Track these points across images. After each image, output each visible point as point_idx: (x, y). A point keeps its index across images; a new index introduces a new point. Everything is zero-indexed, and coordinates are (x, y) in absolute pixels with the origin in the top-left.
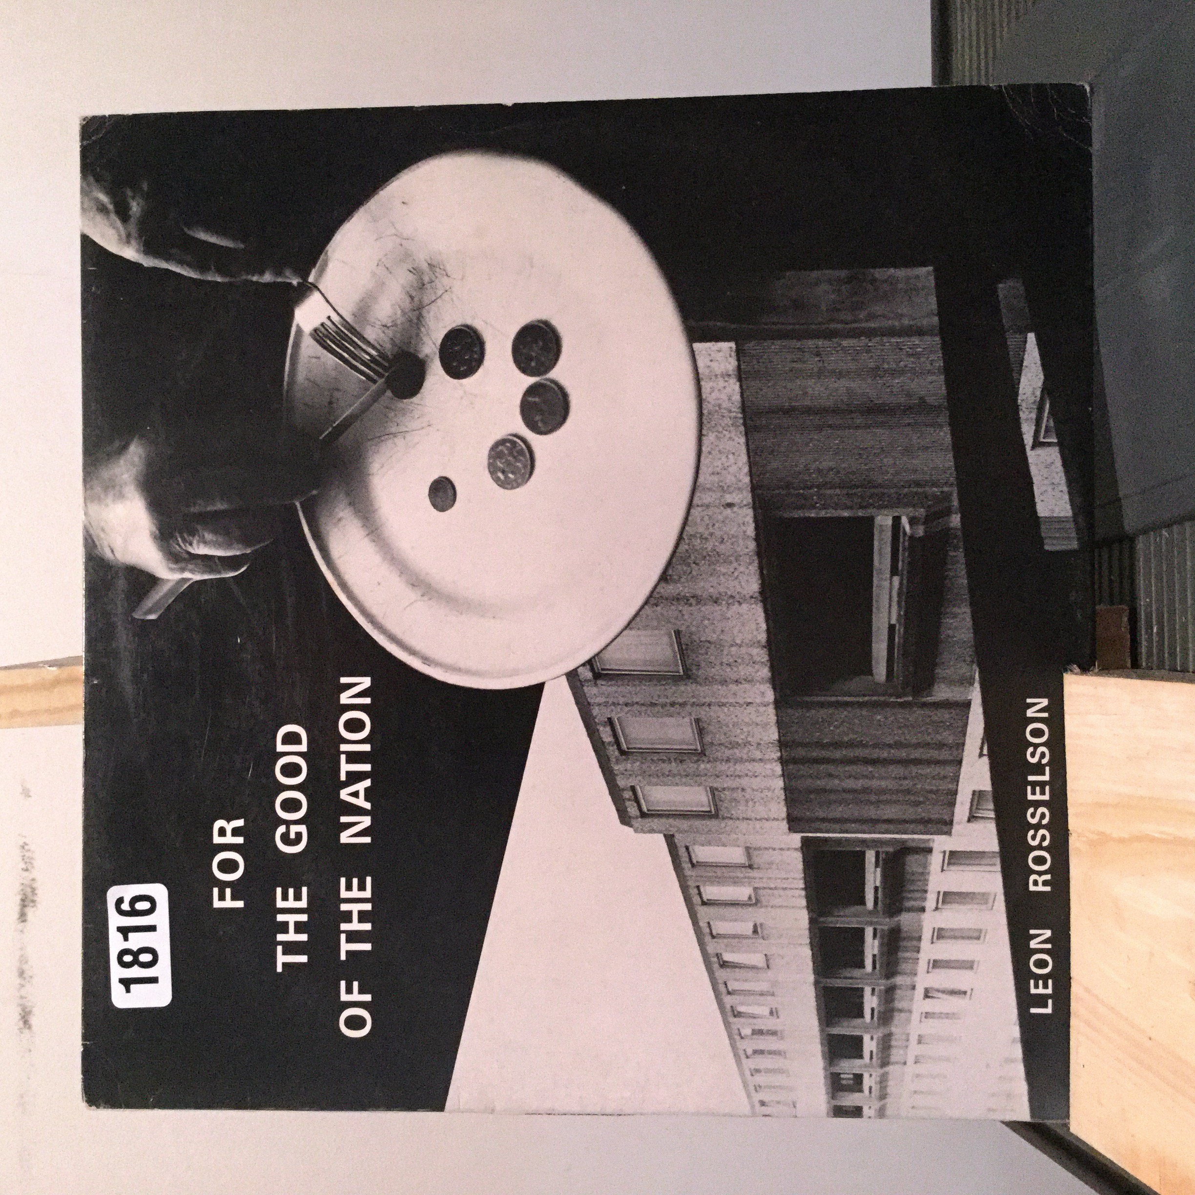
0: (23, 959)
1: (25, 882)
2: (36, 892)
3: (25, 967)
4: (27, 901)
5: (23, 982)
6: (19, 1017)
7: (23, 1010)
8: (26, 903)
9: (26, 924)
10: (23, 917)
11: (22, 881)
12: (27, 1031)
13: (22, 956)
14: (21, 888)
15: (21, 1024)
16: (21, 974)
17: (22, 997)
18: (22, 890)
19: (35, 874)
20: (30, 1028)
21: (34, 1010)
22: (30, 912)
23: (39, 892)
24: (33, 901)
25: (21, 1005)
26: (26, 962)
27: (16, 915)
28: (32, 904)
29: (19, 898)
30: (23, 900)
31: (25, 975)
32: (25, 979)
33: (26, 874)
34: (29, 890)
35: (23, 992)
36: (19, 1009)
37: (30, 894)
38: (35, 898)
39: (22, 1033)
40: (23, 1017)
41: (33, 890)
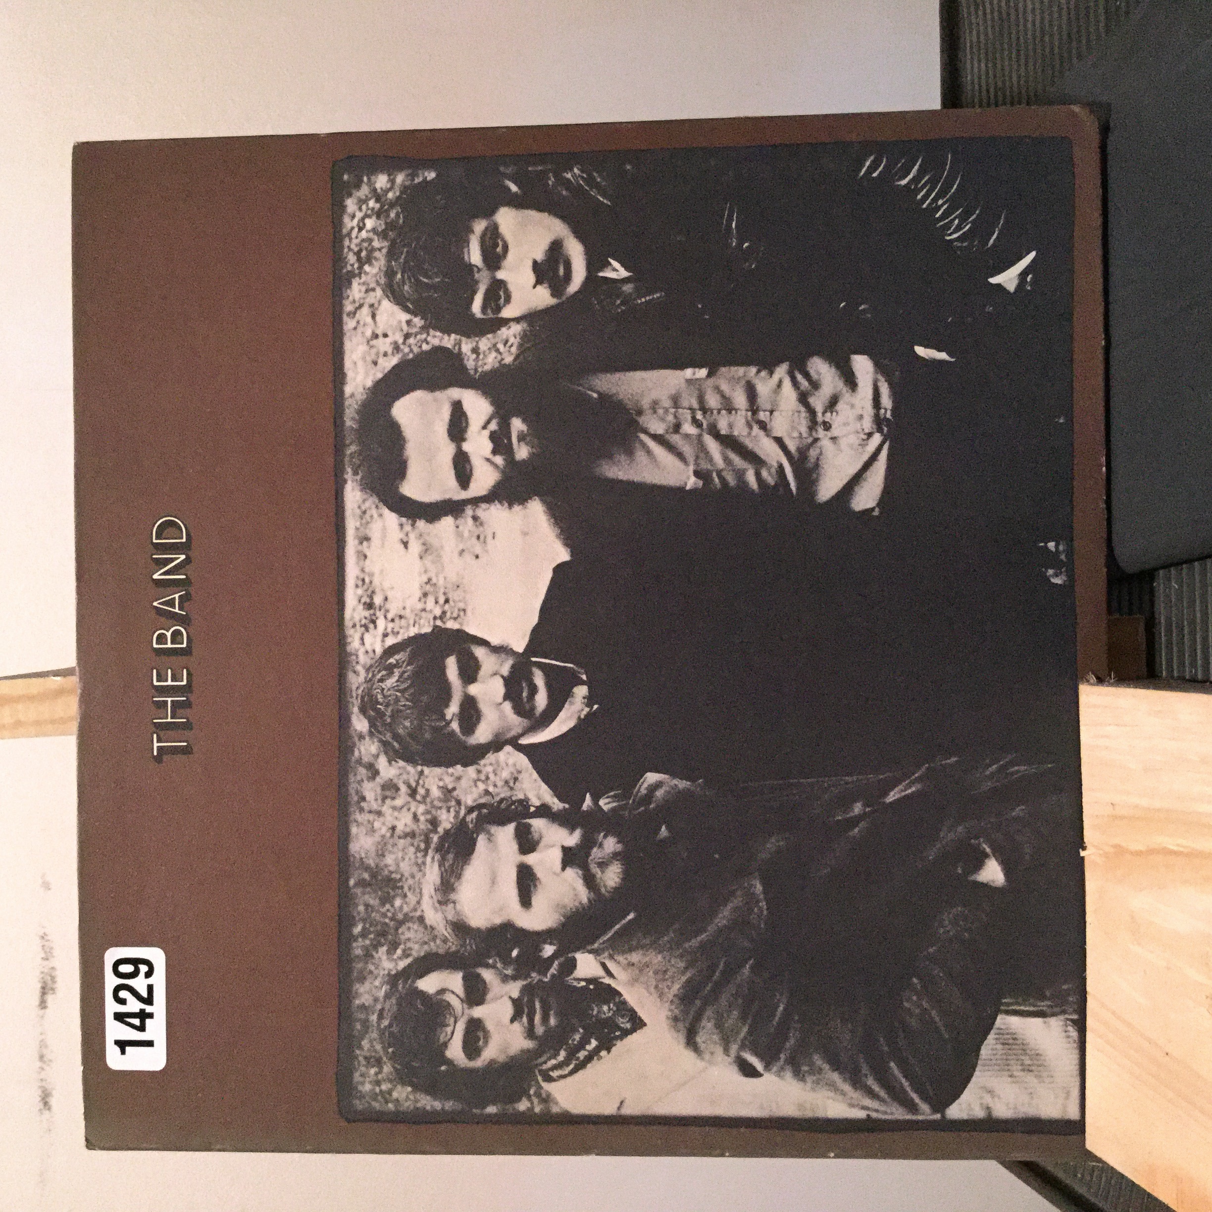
0: (43, 1044)
1: (46, 971)
2: (56, 979)
3: (45, 1052)
4: (46, 990)
5: (45, 1066)
6: (40, 1099)
7: (43, 1092)
8: (46, 991)
9: (47, 1011)
10: (43, 1004)
11: (43, 970)
12: (47, 1112)
13: (42, 1041)
14: (42, 976)
15: (41, 1105)
16: (41, 1057)
17: (42, 1080)
18: (43, 978)
19: (53, 963)
20: (49, 1109)
21: (54, 1092)
22: (50, 998)
23: (59, 979)
24: (53, 989)
25: (40, 1087)
26: (46, 1047)
27: (37, 1003)
28: (51, 992)
29: (39, 985)
30: (43, 988)
31: (45, 1059)
32: (44, 1062)
33: (46, 963)
34: (49, 978)
35: (43, 1075)
36: (39, 1092)
37: (49, 982)
38: (54, 986)
39: (42, 1114)
40: (43, 1099)
41: (53, 978)
